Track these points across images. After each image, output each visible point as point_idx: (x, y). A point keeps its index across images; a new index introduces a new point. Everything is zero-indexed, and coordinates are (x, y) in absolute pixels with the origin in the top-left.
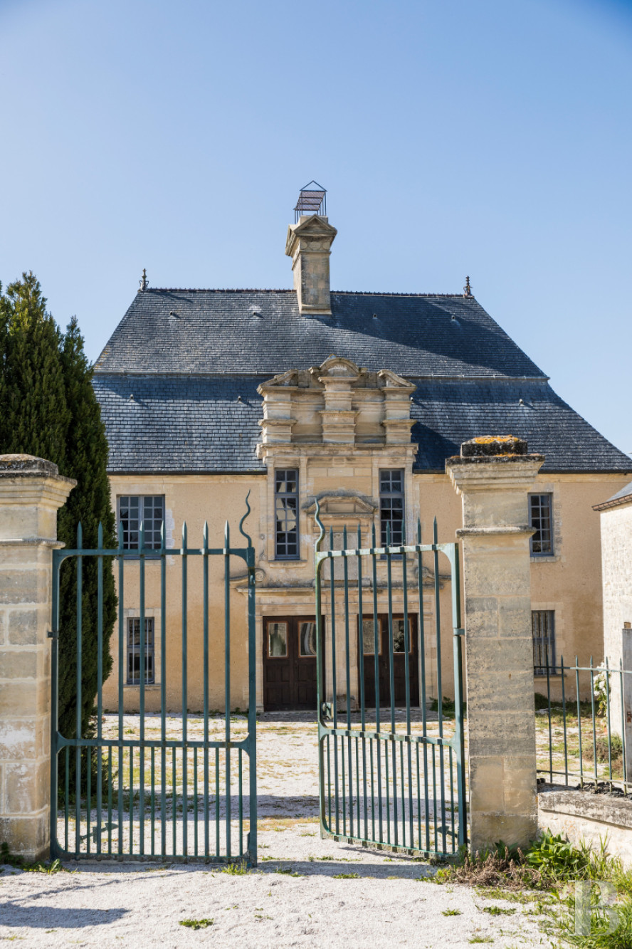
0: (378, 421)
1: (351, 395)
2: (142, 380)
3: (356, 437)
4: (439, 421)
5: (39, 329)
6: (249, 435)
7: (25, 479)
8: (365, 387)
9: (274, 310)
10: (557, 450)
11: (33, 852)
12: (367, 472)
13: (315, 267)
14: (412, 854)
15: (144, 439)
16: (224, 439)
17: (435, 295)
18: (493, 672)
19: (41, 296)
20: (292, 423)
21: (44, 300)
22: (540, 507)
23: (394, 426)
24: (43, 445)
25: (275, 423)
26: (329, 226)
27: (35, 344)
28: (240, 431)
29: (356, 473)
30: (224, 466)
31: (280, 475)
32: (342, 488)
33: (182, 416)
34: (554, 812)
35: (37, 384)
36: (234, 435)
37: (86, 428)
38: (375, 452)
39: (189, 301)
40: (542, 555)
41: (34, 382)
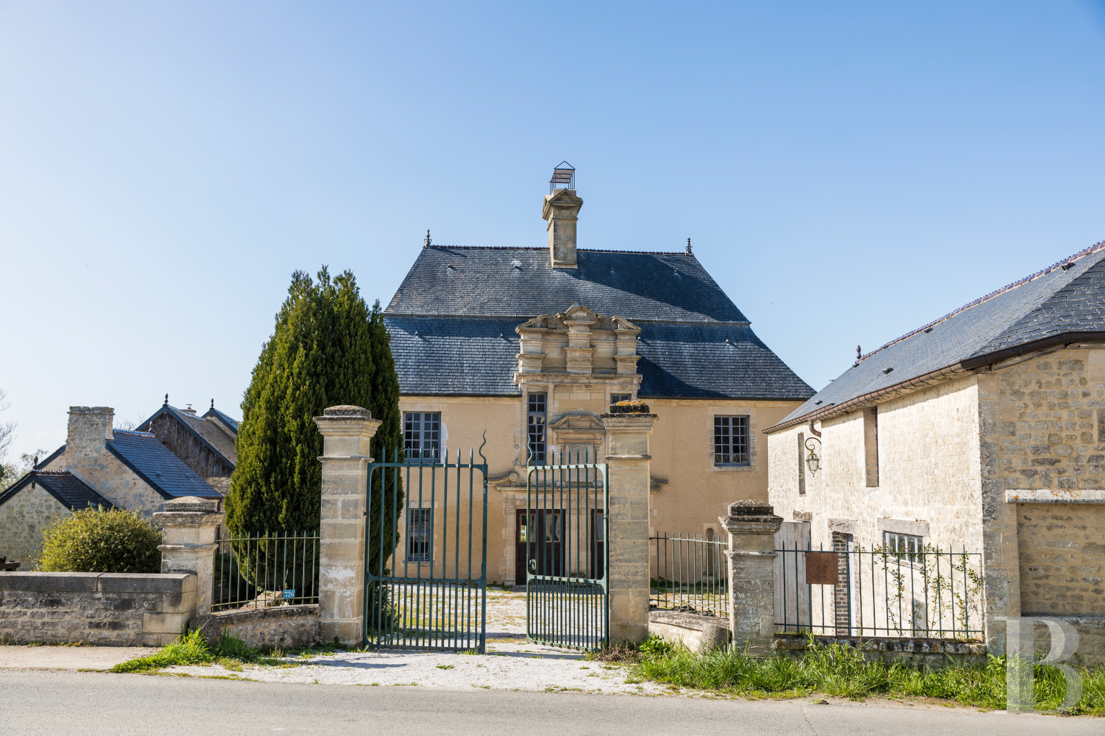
0: (610, 356)
1: (589, 335)
2: (425, 320)
3: (593, 368)
4: (660, 356)
5: (354, 309)
6: (508, 366)
7: (353, 421)
8: (601, 329)
9: (531, 265)
10: (754, 381)
11: (353, 642)
12: (601, 396)
13: (565, 230)
14: (578, 650)
15: (426, 367)
16: (489, 368)
17: (662, 253)
18: (625, 540)
19: (356, 286)
20: (542, 357)
21: (358, 288)
22: (740, 426)
23: (623, 360)
24: (356, 388)
25: (528, 356)
26: (577, 197)
27: (352, 319)
28: (502, 362)
29: (593, 398)
30: (488, 390)
31: (532, 397)
32: (581, 409)
33: (456, 350)
34: (657, 622)
35: (353, 347)
36: (497, 365)
37: (385, 376)
38: (607, 381)
39: (463, 256)
40: (741, 465)
41: (351, 346)
